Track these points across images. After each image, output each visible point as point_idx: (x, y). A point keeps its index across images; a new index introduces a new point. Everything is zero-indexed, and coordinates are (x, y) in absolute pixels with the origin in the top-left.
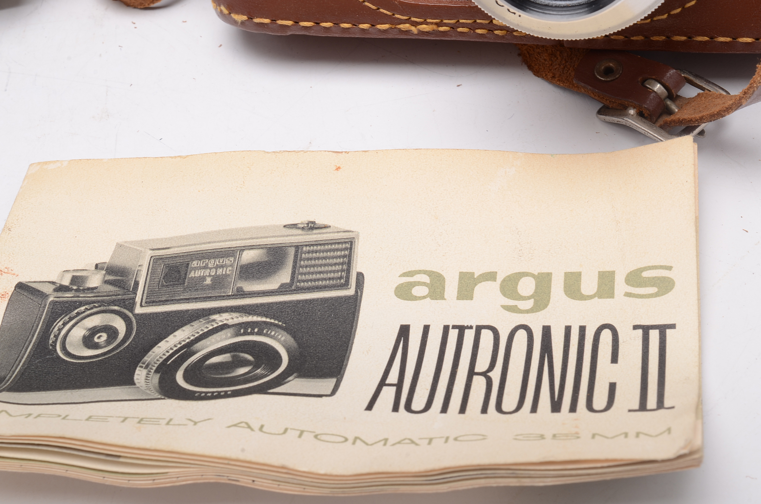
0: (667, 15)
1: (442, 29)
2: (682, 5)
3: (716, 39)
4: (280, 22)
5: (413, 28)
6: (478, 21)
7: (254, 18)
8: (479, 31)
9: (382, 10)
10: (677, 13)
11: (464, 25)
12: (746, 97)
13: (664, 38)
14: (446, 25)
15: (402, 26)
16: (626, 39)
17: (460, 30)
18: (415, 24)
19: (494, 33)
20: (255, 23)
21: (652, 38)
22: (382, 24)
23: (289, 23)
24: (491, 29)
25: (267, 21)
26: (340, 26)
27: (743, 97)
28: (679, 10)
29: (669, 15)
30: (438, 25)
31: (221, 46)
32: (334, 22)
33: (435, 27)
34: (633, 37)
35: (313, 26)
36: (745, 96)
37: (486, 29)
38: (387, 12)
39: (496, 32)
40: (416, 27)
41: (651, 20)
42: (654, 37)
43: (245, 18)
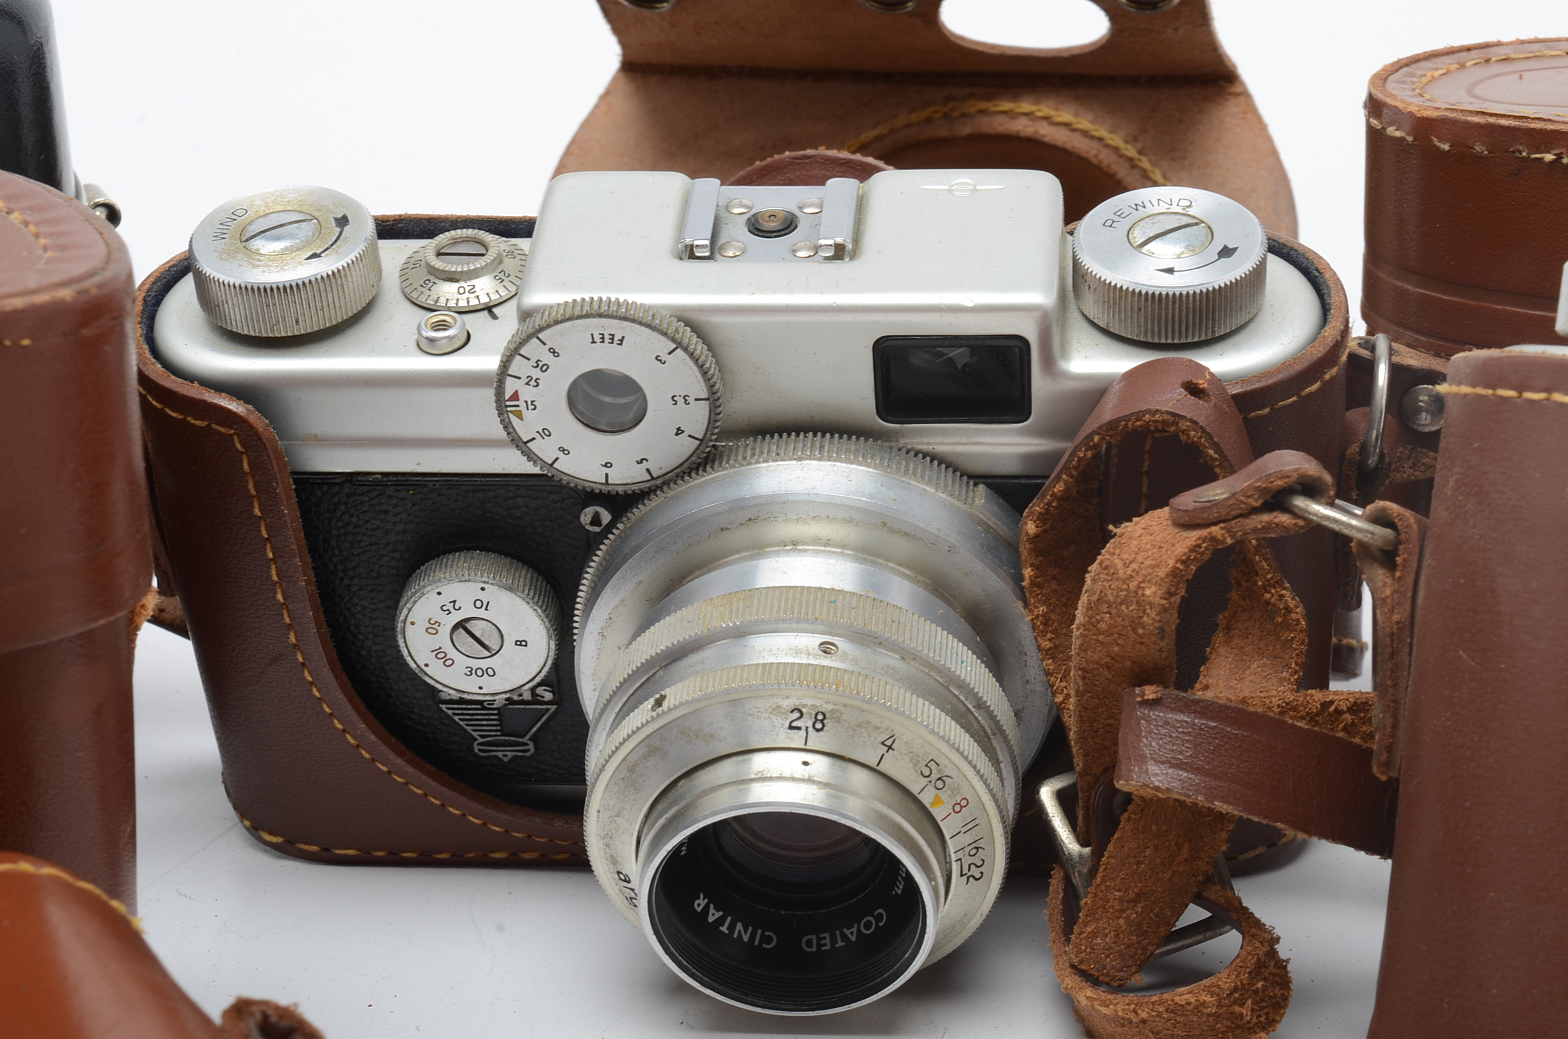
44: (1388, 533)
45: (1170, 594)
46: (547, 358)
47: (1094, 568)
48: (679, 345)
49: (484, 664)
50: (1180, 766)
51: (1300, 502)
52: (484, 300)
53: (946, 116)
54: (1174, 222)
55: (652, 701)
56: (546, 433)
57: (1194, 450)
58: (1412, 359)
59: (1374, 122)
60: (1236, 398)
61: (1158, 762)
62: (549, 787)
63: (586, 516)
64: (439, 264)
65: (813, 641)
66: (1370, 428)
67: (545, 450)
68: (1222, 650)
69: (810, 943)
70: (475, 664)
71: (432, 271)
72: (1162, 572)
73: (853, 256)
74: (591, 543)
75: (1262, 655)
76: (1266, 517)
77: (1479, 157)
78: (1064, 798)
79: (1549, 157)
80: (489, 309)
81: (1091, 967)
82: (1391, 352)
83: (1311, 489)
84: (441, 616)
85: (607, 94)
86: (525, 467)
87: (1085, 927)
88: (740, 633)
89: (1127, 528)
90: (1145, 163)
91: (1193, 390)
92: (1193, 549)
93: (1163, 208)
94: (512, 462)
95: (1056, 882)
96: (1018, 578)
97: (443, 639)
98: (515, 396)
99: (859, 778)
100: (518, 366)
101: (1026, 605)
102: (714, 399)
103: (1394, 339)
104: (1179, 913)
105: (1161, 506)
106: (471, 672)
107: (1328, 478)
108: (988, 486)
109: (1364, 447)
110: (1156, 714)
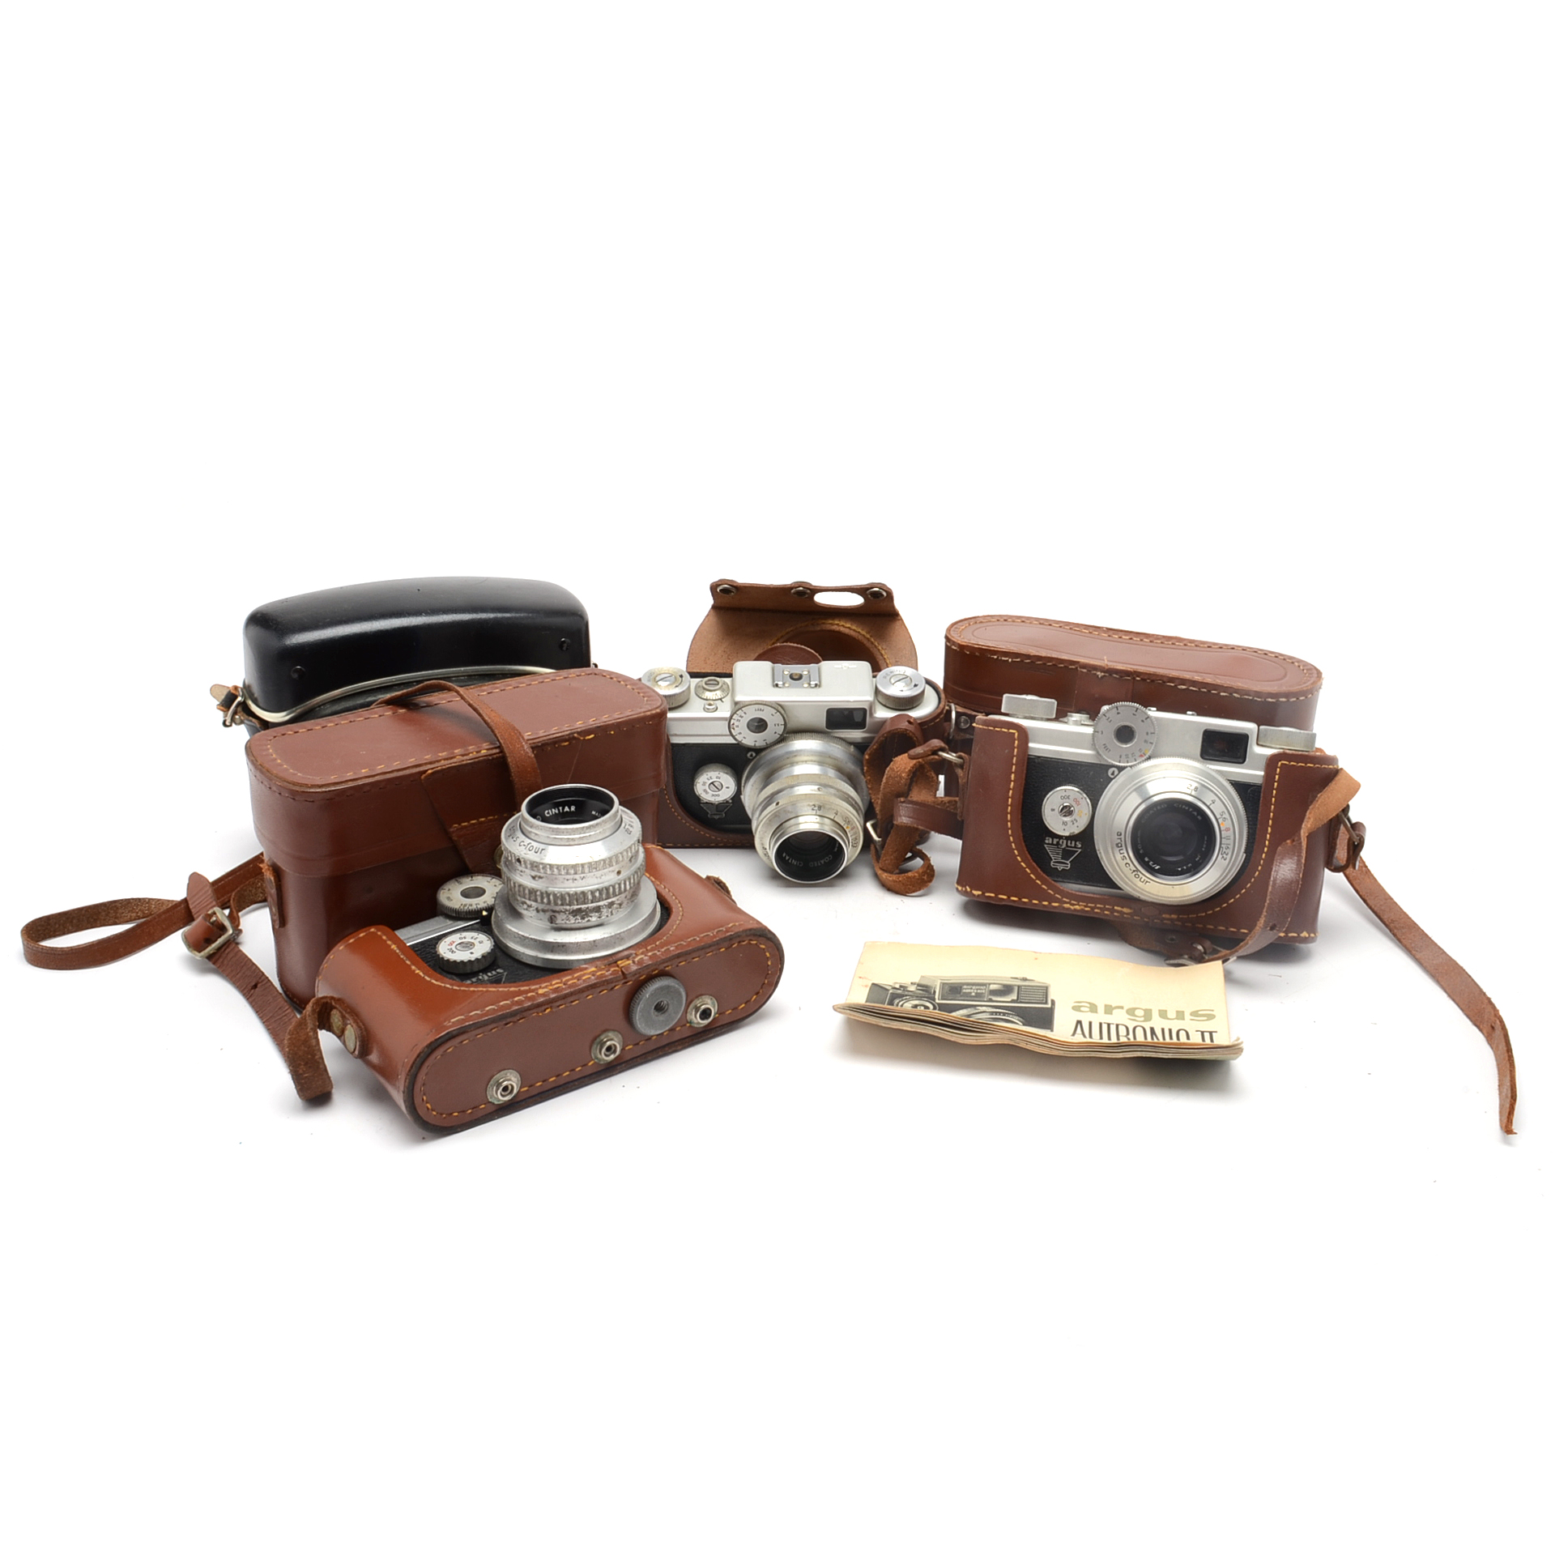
0: (1205, 914)
1: (1086, 909)
2: (1213, 910)
3: (1230, 930)
4: (1000, 896)
5: (1070, 907)
6: (1107, 907)
8: (1106, 912)
9: (1056, 895)
11: (1098, 908)
13: (1202, 926)
14: (1089, 907)
15: (1065, 906)
16: (1183, 924)
17: (1096, 910)
18: (1073, 905)
19: (1114, 914)
21: (1196, 925)
22: (1055, 903)
23: (1005, 897)
24: (1112, 912)
25: (993, 895)
28: (1212, 912)
30: (1086, 906)
32: (1029, 899)
33: (1083, 907)
34: (1186, 923)
37: (1110, 912)
38: (1059, 896)
41: (1197, 916)
43: (980, 893)
44: (961, 760)
45: (908, 776)
46: (743, 715)
47: (888, 769)
48: (778, 711)
49: (717, 793)
50: (909, 817)
51: (941, 753)
52: (720, 697)
53: (812, 624)
54: (901, 677)
55: (775, 804)
56: (740, 733)
57: (911, 738)
58: (960, 710)
59: (948, 644)
60: (919, 724)
61: (905, 816)
62: (727, 826)
63: (749, 755)
64: (706, 687)
65: (816, 787)
66: (950, 728)
67: (739, 738)
68: (915, 787)
69: (811, 864)
70: (714, 793)
71: (704, 689)
72: (907, 770)
73: (820, 686)
74: (749, 761)
75: (925, 788)
76: (932, 757)
77: (977, 656)
78: (873, 826)
79: (995, 657)
80: (721, 699)
81: (885, 868)
82: (956, 708)
83: (943, 750)
84: (707, 781)
85: (708, 615)
86: (734, 742)
87: (883, 858)
88: (792, 787)
89: (896, 759)
90: (872, 640)
91: (909, 722)
92: (915, 765)
93: (898, 673)
94: (730, 740)
95: (872, 847)
96: (862, 770)
97: (707, 787)
98: (733, 724)
99: (827, 821)
100: (735, 717)
101: (865, 776)
102: (785, 725)
103: (955, 704)
104: (906, 854)
105: (904, 753)
106: (713, 795)
107: (947, 747)
108: (854, 746)
109: (949, 734)
110: (904, 805)
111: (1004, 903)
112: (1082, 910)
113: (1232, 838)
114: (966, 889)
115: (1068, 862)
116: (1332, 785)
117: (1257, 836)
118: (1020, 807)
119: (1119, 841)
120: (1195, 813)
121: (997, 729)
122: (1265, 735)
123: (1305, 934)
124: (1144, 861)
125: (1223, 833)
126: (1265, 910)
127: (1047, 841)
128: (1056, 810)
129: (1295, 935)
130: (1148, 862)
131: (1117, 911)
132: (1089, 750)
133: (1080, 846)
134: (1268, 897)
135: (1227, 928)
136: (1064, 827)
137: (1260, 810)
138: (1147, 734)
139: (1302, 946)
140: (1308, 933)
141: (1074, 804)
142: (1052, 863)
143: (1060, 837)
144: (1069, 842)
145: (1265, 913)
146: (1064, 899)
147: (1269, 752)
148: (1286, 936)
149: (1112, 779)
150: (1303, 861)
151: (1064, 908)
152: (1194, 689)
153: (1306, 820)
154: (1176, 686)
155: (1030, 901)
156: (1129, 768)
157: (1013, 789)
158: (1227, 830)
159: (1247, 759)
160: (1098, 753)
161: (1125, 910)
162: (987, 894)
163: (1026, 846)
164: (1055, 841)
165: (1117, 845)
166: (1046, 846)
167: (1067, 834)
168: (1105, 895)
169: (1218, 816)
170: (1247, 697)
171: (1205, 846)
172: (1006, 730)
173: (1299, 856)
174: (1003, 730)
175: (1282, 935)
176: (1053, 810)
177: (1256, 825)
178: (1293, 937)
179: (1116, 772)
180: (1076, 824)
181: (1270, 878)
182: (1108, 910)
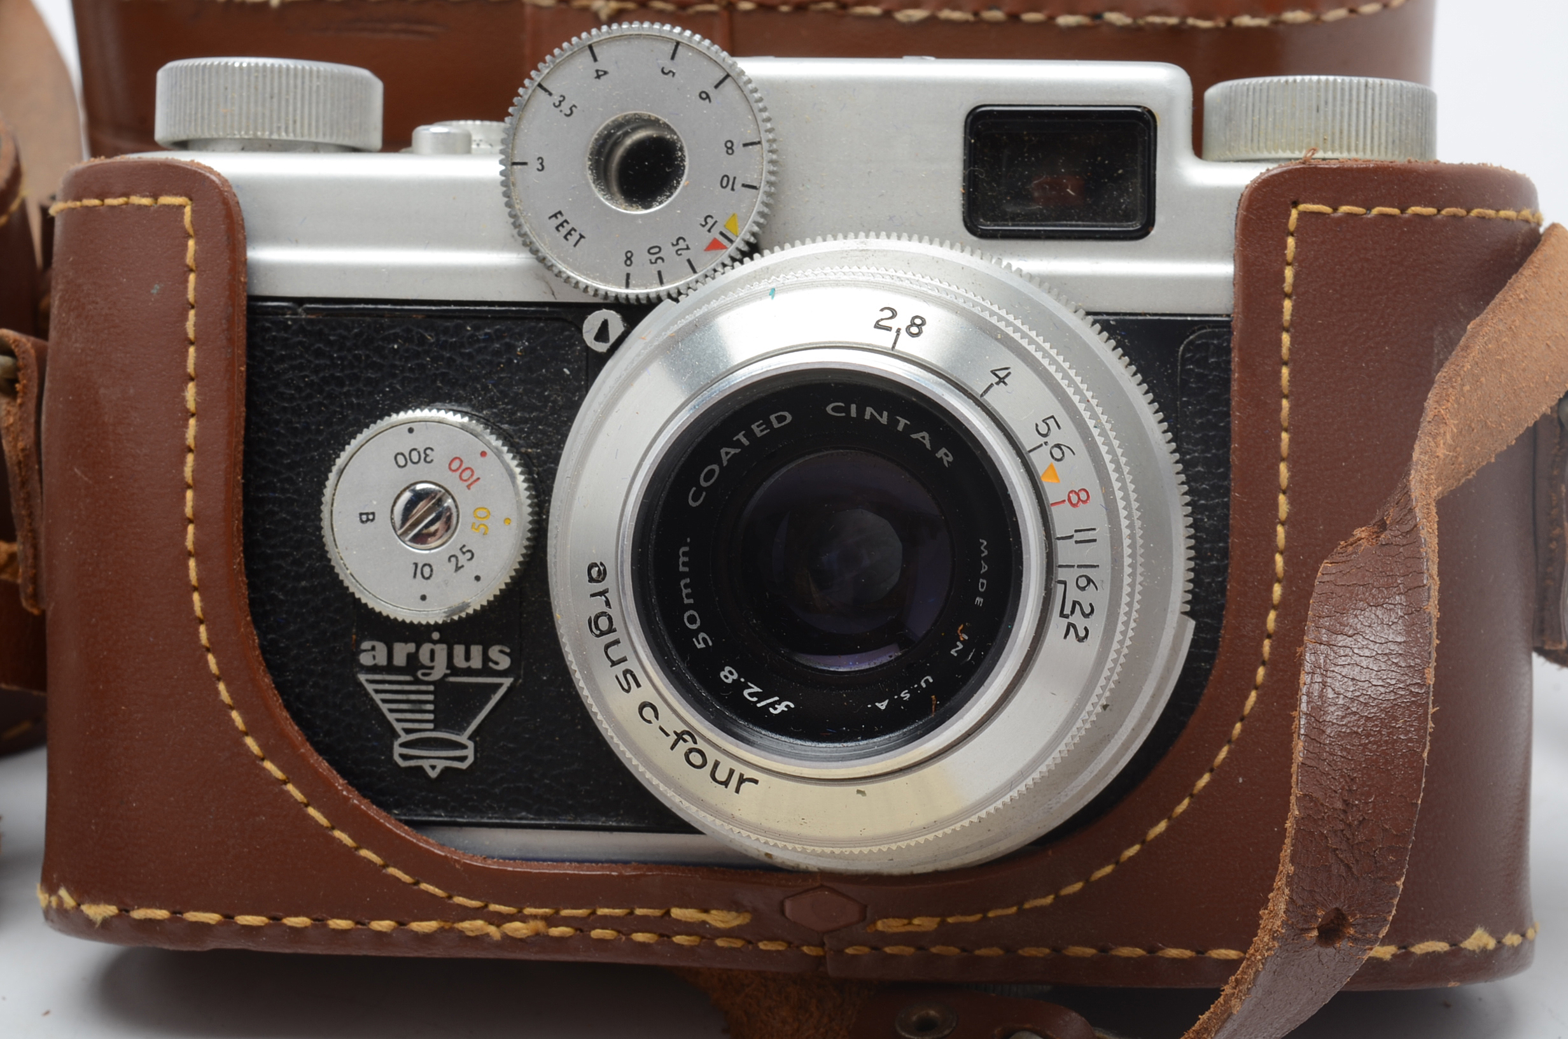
0: (1052, 897)
1: (556, 931)
2: (1085, 876)
3: (1160, 954)
4: (193, 916)
5: (492, 930)
6: (639, 912)
7: (133, 909)
8: (639, 937)
9: (424, 886)
10: (1075, 894)
11: (605, 922)
12: (1240, 991)
13: (1047, 951)
14: (566, 921)
15: (466, 925)
16: (965, 954)
17: (597, 933)
18: (499, 920)
19: (673, 941)
20: (135, 920)
21: (1020, 952)
22: (422, 920)
23: (212, 918)
24: (667, 933)
25: (162, 914)
26: (326, 926)
27: (1234, 994)
28: (1078, 886)
29: (1057, 897)
30: (551, 921)
31: (47, 1013)
32: (315, 916)
33: (540, 925)
34: (979, 948)
35: (266, 925)
36: (1236, 991)
37: (655, 933)
38: (437, 890)
39: (679, 939)
40: (498, 926)
41: (1019, 909)
42: (1026, 949)
43: (111, 910)
111: (211, 945)
112: (538, 940)
113: (1102, 532)
114: (61, 901)
115: (463, 738)
116: (1523, 283)
117: (1233, 540)
118: (237, 524)
119: (599, 604)
120: (924, 437)
121: (110, 201)
122: (1229, 119)
123: (1479, 939)
124: (716, 686)
125: (1056, 513)
126: (1287, 851)
127: (365, 659)
128: (383, 518)
129: (1441, 946)
130: (738, 686)
131: (687, 928)
132: (503, 246)
133: (505, 663)
134: (1296, 791)
135: (1152, 950)
136: (421, 586)
137: (1235, 424)
138: (730, 148)
139: (1482, 989)
140: (1492, 933)
141: (451, 482)
142: (397, 750)
143: (417, 633)
144: (459, 650)
145: (1287, 867)
146: (459, 900)
147: (1243, 176)
148: (1405, 955)
149: (601, 360)
150: (1432, 608)
151: (463, 937)
152: (956, 15)
153: (1425, 426)
154: (888, 14)
155: (320, 921)
156: (667, 302)
157: (199, 450)
158: (1078, 498)
159: (1160, 218)
160: (542, 260)
161: (718, 919)
162: (139, 914)
163: (281, 687)
164: (401, 651)
165: (593, 623)
166: (362, 678)
167: (433, 614)
168: (626, 863)
169: (1028, 440)
170: (1157, 20)
171: (983, 584)
172: (146, 201)
173: (1414, 589)
174: (136, 200)
175: (1385, 952)
176: (367, 518)
177: (1227, 492)
178: (1434, 956)
179: (616, 325)
180: (471, 569)
181: (1295, 706)
182: (644, 924)
